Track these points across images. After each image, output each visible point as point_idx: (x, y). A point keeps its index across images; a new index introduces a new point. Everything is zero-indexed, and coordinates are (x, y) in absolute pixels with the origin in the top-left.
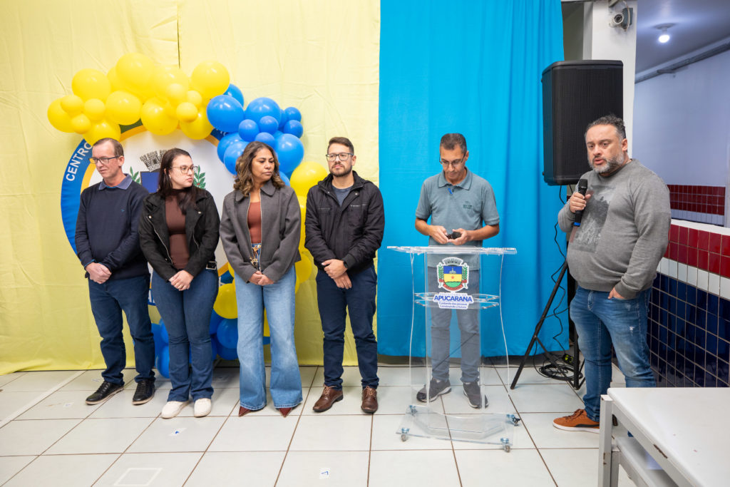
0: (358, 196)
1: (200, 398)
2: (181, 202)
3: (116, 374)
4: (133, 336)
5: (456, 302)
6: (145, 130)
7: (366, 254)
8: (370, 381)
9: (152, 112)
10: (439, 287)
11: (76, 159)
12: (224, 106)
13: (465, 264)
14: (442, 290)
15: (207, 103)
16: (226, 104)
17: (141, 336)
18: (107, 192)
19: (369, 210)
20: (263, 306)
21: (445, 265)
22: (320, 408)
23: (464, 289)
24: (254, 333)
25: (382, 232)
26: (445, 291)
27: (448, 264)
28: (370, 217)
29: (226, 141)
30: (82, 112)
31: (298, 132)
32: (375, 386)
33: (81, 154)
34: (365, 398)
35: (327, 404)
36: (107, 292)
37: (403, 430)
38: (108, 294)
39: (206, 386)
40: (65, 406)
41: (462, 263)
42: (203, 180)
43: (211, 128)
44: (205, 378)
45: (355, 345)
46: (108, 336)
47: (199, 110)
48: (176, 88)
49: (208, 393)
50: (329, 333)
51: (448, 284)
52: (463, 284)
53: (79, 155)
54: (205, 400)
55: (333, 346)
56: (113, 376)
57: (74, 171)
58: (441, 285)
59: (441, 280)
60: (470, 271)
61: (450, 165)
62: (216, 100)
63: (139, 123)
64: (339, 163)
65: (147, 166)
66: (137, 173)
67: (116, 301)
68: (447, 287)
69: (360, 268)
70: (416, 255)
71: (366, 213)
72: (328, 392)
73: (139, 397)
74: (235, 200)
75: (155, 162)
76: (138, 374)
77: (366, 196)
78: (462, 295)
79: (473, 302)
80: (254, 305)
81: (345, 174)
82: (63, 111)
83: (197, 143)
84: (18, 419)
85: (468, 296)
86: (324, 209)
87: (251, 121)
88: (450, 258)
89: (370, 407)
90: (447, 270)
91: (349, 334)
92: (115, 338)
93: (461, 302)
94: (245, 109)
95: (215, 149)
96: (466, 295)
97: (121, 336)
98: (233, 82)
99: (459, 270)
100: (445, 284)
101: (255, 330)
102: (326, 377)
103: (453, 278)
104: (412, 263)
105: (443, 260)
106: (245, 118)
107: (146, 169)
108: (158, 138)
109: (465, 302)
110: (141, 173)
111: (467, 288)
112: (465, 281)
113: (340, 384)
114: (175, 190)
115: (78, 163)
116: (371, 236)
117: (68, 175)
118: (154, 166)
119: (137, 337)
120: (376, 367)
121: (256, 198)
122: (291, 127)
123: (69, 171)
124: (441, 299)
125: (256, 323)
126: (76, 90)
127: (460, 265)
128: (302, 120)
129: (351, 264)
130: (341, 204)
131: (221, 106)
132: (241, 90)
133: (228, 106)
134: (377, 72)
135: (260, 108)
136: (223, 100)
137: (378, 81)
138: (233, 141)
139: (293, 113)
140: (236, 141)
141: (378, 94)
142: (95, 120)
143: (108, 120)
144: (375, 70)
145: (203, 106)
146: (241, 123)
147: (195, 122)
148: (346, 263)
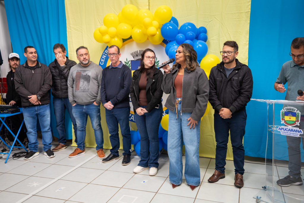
0: (237, 73)
1: (152, 167)
2: (148, 74)
3: (116, 151)
4: (122, 134)
5: (292, 132)
6: (133, 41)
7: (242, 105)
8: (240, 170)
9: (137, 32)
10: (282, 123)
11: (104, 55)
12: (169, 28)
13: (298, 111)
14: (283, 125)
15: (161, 27)
16: (170, 26)
17: (125, 135)
18: (113, 69)
19: (243, 81)
21: (285, 111)
22: (212, 181)
23: (297, 125)
25: (252, 93)
26: (285, 126)
27: (288, 111)
28: (244, 85)
29: (169, 44)
30: (107, 34)
31: (205, 39)
32: (242, 174)
33: (106, 52)
34: (236, 178)
35: (216, 179)
36: (113, 113)
37: (257, 197)
38: (113, 114)
39: (155, 162)
40: (98, 164)
41: (296, 111)
42: (158, 64)
43: (163, 39)
44: (155, 158)
45: (232, 150)
46: (112, 134)
47: (157, 30)
48: (147, 20)
49: (156, 165)
50: (220, 143)
51: (287, 122)
52: (297, 123)
53: (105, 53)
54: (155, 168)
55: (221, 150)
56: (114, 152)
57: (103, 60)
58: (283, 122)
59: (283, 119)
60: (301, 116)
61: (296, 57)
62: (165, 25)
63: (131, 38)
64: (226, 57)
65: (134, 58)
66: (129, 61)
67: (116, 118)
68: (286, 123)
69: (239, 112)
70: (270, 104)
72: (217, 174)
73: (125, 162)
75: (137, 56)
76: (124, 152)
77: (242, 73)
78: (295, 128)
79: (302, 133)
82: (100, 34)
83: (156, 46)
84: (81, 166)
85: (300, 130)
86: (218, 79)
87: (181, 34)
88: (289, 107)
89: (239, 184)
90: (286, 114)
91: (229, 145)
92: (116, 135)
93: (295, 133)
94: (179, 28)
95: (164, 49)
96: (298, 129)
97: (118, 134)
98: (173, 16)
99: (294, 115)
100: (285, 121)
101: (177, 142)
102: (216, 165)
103: (290, 118)
104: (268, 109)
105: (284, 108)
106: (179, 33)
107: (133, 59)
108: (138, 44)
109: (297, 133)
110: (131, 61)
111: (299, 125)
112: (298, 121)
113: (224, 170)
114: (145, 68)
115: (105, 56)
116: (245, 95)
117: (101, 62)
118: (137, 57)
119: (124, 135)
120: (243, 163)
121: (181, 73)
122: (202, 37)
123: (101, 60)
124: (283, 130)
125: (178, 139)
126: (105, 23)
127: (295, 112)
128: (207, 33)
129: (235, 110)
130: (228, 76)
131: (168, 28)
132: (177, 19)
133: (171, 28)
134: (249, 5)
135: (187, 28)
136: (168, 25)
137: (250, 10)
138: (173, 45)
139: (203, 29)
140: (174, 44)
141: (249, 17)
142: (112, 37)
143: (118, 37)
144: (248, 4)
145: (159, 28)
146: (177, 35)
147: (155, 36)
148: (231, 111)
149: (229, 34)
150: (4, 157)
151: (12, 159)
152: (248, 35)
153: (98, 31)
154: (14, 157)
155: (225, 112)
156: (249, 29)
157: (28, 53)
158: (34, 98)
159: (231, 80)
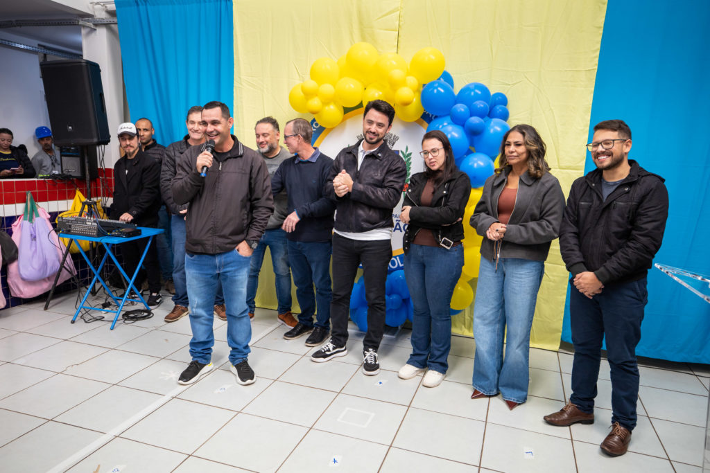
1: (432, 370)
12: (438, 91)
15: (421, 88)
16: (440, 89)
17: (321, 290)
18: (300, 164)
24: (492, 318)
28: (641, 220)
29: (435, 123)
30: (317, 95)
31: (505, 117)
34: (610, 435)
35: (564, 420)
36: (300, 249)
39: (440, 360)
42: (410, 159)
43: (422, 111)
46: (301, 286)
47: (414, 94)
48: (397, 74)
49: (442, 368)
62: (432, 84)
63: (360, 106)
64: (602, 153)
69: (622, 283)
72: (569, 410)
74: (493, 183)
80: (494, 291)
82: (302, 94)
84: (255, 345)
86: (584, 203)
87: (463, 105)
89: (612, 448)
92: (306, 288)
94: (456, 93)
98: (446, 68)
101: (492, 314)
106: (457, 103)
119: (318, 290)
121: (514, 184)
122: (498, 112)
125: (495, 308)
126: (313, 75)
128: (507, 105)
130: (604, 199)
131: (435, 91)
132: (452, 75)
133: (442, 91)
134: (596, 57)
135: (472, 93)
136: (436, 85)
137: (596, 67)
138: (442, 124)
139: (500, 98)
140: (445, 124)
141: (594, 81)
142: (326, 103)
143: (335, 102)
144: (594, 55)
145: (418, 90)
146: (454, 107)
147: (410, 105)
149: (551, 109)
150: (107, 317)
151: (122, 322)
152: (590, 114)
153: (300, 90)
154: (126, 319)
156: (591, 102)
159: (608, 207)
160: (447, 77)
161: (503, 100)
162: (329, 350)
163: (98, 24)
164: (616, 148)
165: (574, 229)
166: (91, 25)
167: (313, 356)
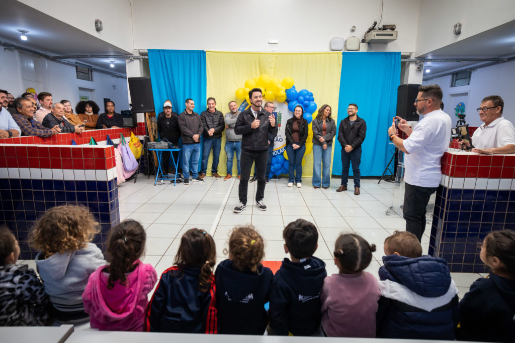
0: (358, 123)
1: (298, 183)
7: (359, 143)
8: (357, 185)
16: (293, 91)
19: (361, 128)
20: (323, 156)
22: (338, 190)
28: (361, 131)
29: (291, 102)
32: (359, 187)
34: (355, 190)
35: (342, 190)
39: (300, 179)
43: (286, 99)
48: (280, 86)
69: (357, 148)
71: (359, 129)
72: (342, 187)
74: (318, 122)
77: (360, 123)
81: (353, 115)
83: (279, 104)
86: (345, 127)
87: (302, 97)
89: (357, 193)
94: (297, 93)
102: (342, 182)
113: (346, 185)
116: (361, 137)
120: (359, 181)
122: (312, 99)
129: (354, 147)
130: (351, 126)
135: (304, 93)
136: (290, 90)
138: (294, 102)
145: (285, 92)
146: (298, 97)
147: (283, 96)
148: (352, 147)
155: (349, 148)
157: (189, 104)
158: (196, 137)
159: (353, 127)
160: (294, 87)
161: (312, 95)
162: (242, 207)
163: (136, 58)
164: (354, 110)
165: (343, 135)
166: (132, 58)
167: (235, 209)
